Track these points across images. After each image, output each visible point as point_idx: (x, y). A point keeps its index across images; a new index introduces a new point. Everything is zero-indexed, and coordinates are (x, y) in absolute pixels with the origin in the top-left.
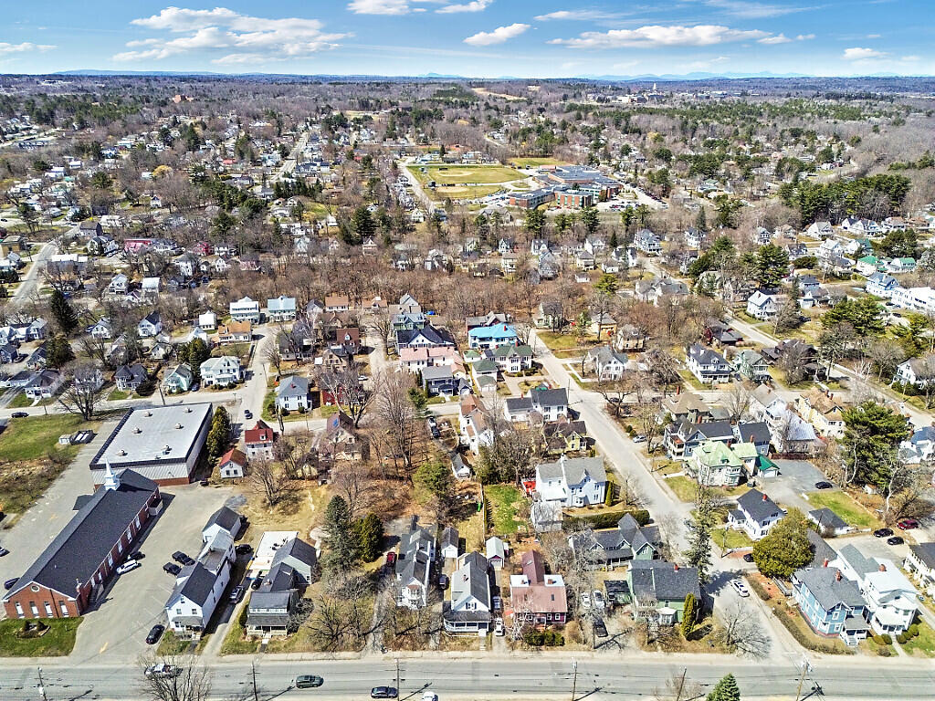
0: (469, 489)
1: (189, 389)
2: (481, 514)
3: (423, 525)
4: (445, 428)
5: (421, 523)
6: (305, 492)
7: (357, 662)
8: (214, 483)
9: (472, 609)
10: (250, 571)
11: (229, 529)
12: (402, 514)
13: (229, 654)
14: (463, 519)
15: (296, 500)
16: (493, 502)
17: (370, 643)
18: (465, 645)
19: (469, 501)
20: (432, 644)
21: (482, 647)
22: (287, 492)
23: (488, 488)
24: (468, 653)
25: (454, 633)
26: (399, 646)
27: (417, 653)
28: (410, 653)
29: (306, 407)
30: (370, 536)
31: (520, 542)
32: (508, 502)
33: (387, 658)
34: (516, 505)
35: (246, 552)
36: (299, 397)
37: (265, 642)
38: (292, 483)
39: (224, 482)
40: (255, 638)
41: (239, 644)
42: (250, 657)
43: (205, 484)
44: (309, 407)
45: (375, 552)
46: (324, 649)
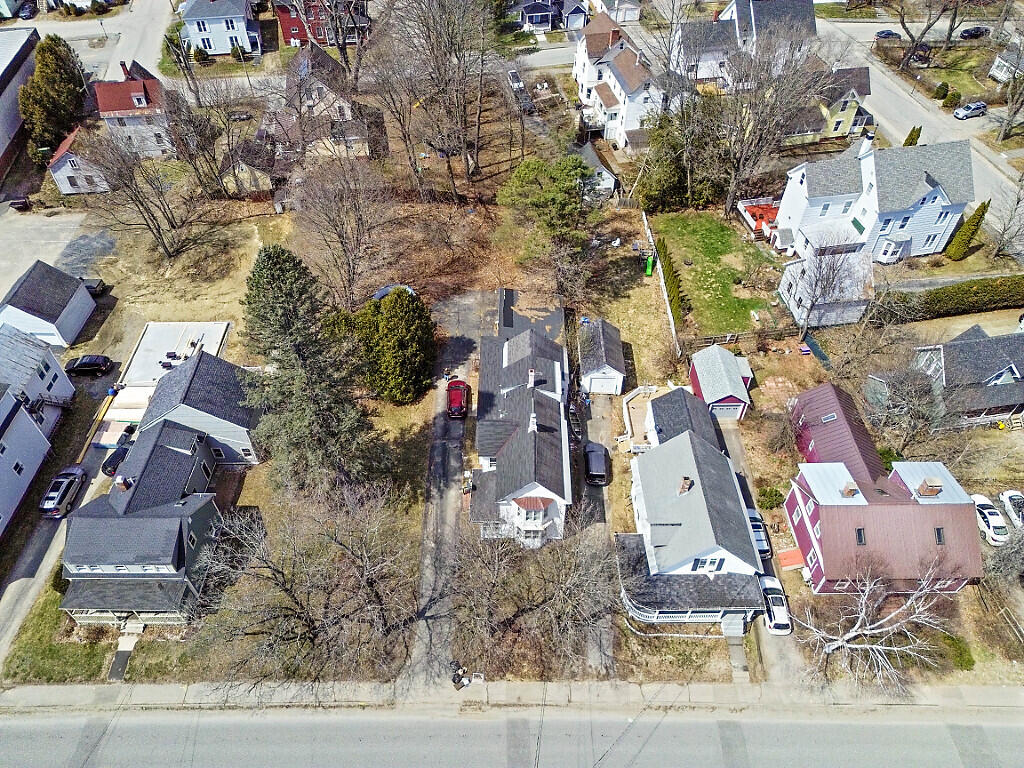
0: (617, 225)
1: (16, 15)
2: (656, 280)
3: (529, 314)
4: (545, 93)
5: (523, 307)
6: (247, 227)
7: (384, 717)
8: (42, 204)
9: (707, 571)
10: (103, 426)
11: (51, 317)
12: (472, 282)
13: (25, 681)
14: (616, 295)
15: (226, 246)
16: (677, 253)
17: (418, 651)
18: (688, 664)
19: (621, 253)
20: (594, 659)
21: (741, 676)
22: (203, 228)
23: (661, 219)
24: (700, 692)
25: (651, 626)
26: (503, 668)
27: (555, 690)
28: (532, 689)
29: (248, 48)
30: (402, 345)
31: (766, 351)
32: (714, 253)
33: (468, 704)
34: (734, 261)
35: (98, 373)
36: (230, 24)
37: (126, 644)
38: (217, 208)
39: (68, 202)
40: (100, 632)
41: (52, 652)
42: (81, 693)
43: (25, 208)
44: (254, 45)
45: (417, 382)
46: (291, 674)
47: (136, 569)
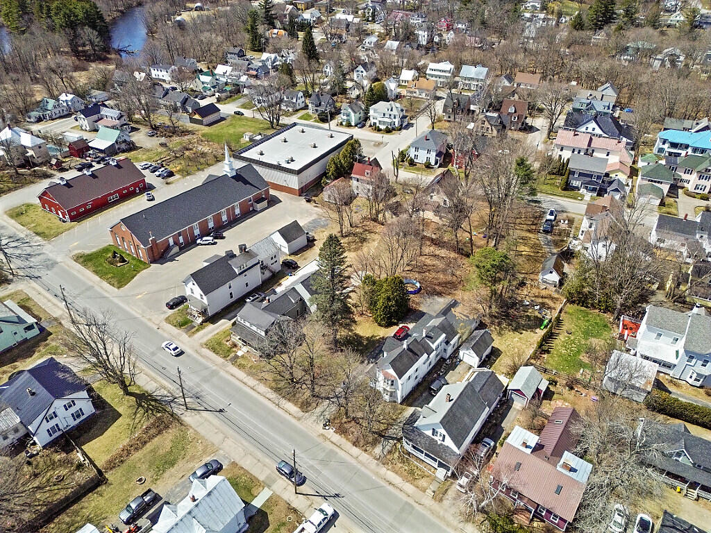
0: (546, 301)
1: (356, 126)
2: (541, 332)
3: (457, 314)
4: (563, 226)
5: (457, 311)
6: (376, 237)
7: (294, 421)
8: (315, 202)
9: (438, 439)
10: (280, 285)
11: (288, 241)
12: (449, 294)
13: (208, 348)
14: (515, 330)
15: (364, 240)
16: (567, 325)
17: (319, 410)
18: (412, 476)
19: (537, 314)
20: (378, 450)
21: (429, 492)
22: (361, 230)
23: (571, 308)
24: (409, 488)
25: (409, 454)
26: (342, 431)
27: (356, 451)
28: (348, 445)
29: (433, 163)
30: (389, 299)
31: (572, 388)
32: (587, 334)
33: (323, 435)
34: (595, 342)
35: (290, 267)
36: (429, 151)
37: (240, 353)
38: (371, 224)
39: (323, 204)
40: (235, 345)
41: (220, 344)
42: (220, 360)
43: (309, 201)
44: (436, 163)
46: (277, 390)
47: (254, 328)
